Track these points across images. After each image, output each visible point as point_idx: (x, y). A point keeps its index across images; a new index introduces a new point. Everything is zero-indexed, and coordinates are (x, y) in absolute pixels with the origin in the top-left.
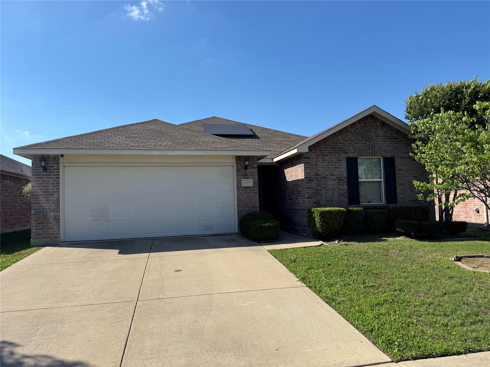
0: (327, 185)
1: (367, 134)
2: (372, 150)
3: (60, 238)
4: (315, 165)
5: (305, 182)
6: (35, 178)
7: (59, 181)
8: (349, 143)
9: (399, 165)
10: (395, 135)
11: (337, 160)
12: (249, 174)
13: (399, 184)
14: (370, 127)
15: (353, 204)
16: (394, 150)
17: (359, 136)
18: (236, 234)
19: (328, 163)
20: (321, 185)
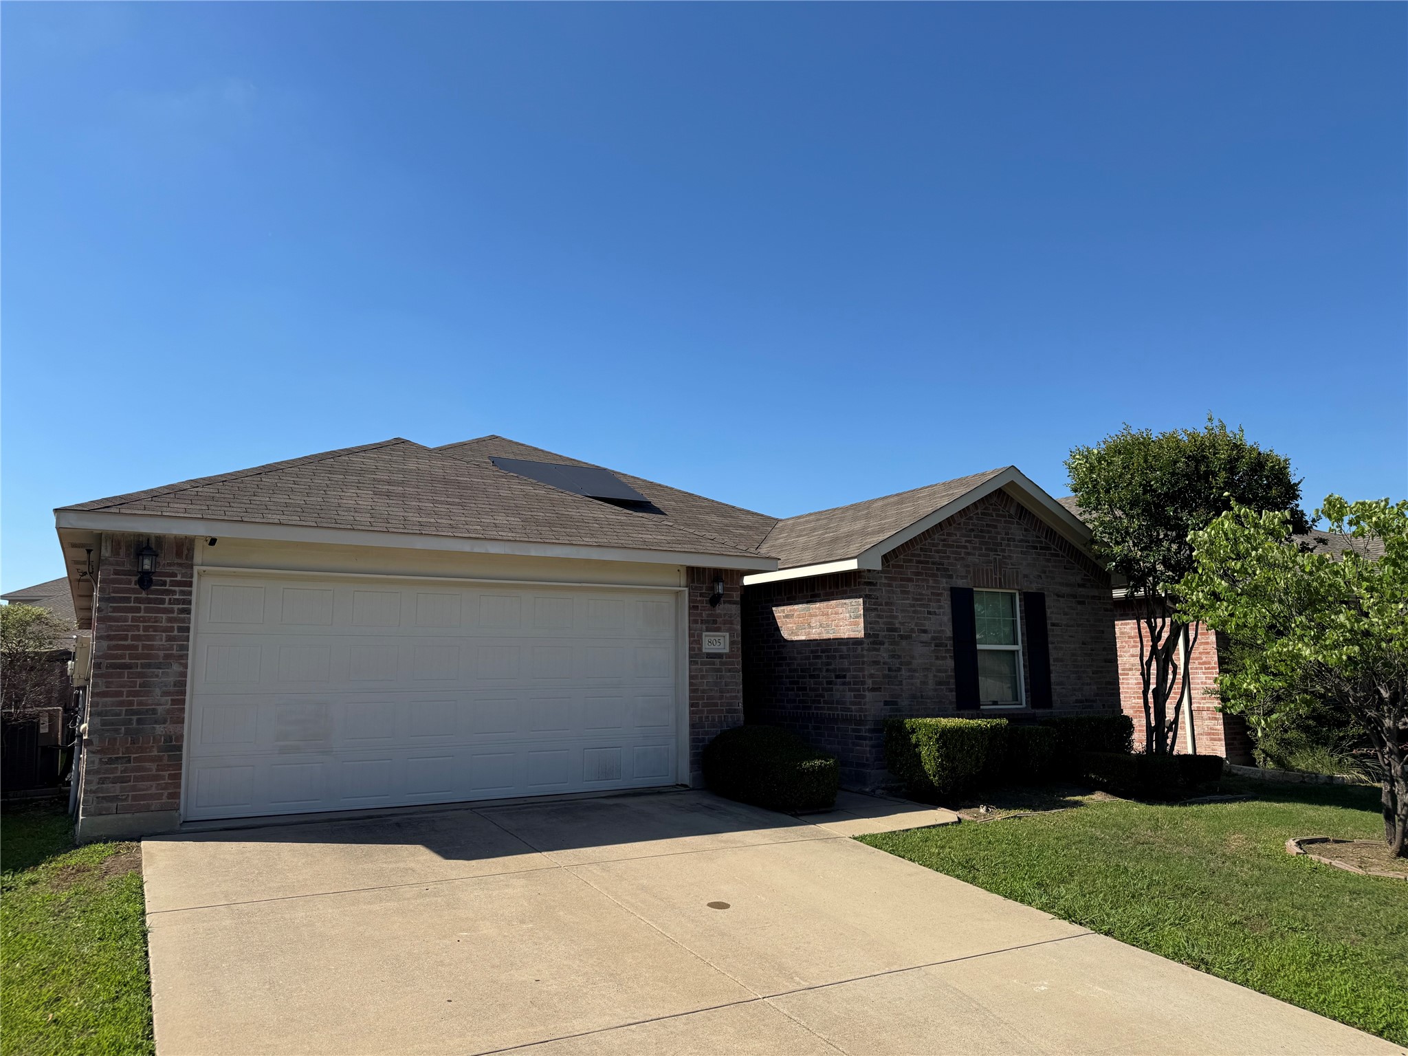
0: (913, 657)
1: (989, 532)
2: (1000, 573)
3: (179, 809)
4: (887, 604)
5: (865, 646)
7: (189, 623)
8: (956, 553)
9: (1052, 613)
10: (1044, 540)
11: (932, 593)
12: (721, 619)
13: (1056, 660)
14: (997, 515)
15: (965, 709)
16: (1043, 575)
17: (974, 538)
19: (913, 599)
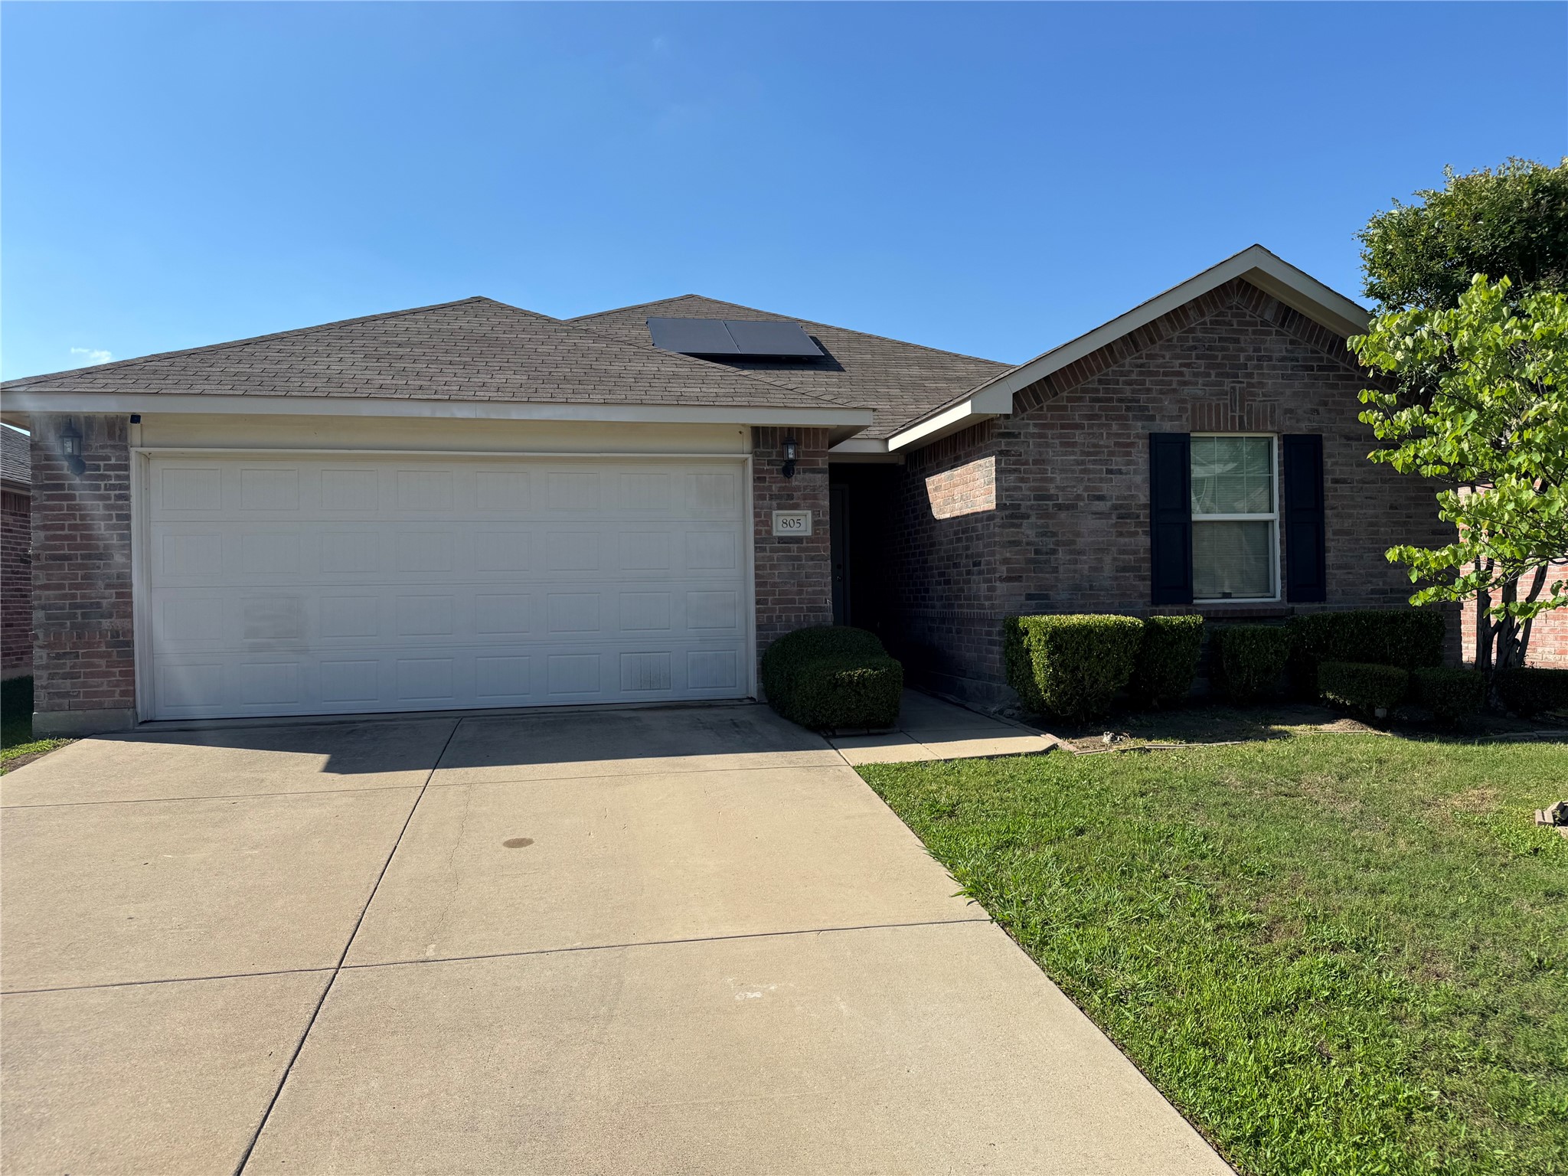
0: (1078, 534)
1: (1223, 349)
2: (1242, 409)
3: (134, 707)
4: (1036, 462)
5: (997, 520)
6: (44, 498)
7: (130, 510)
8: (1162, 383)
9: (1336, 464)
10: (1325, 356)
11: (1116, 444)
12: (799, 493)
13: (1336, 533)
14: (1239, 323)
15: (1166, 604)
16: (1321, 409)
17: (1197, 358)
18: (750, 704)
19: (1083, 453)
20: (1054, 534)
